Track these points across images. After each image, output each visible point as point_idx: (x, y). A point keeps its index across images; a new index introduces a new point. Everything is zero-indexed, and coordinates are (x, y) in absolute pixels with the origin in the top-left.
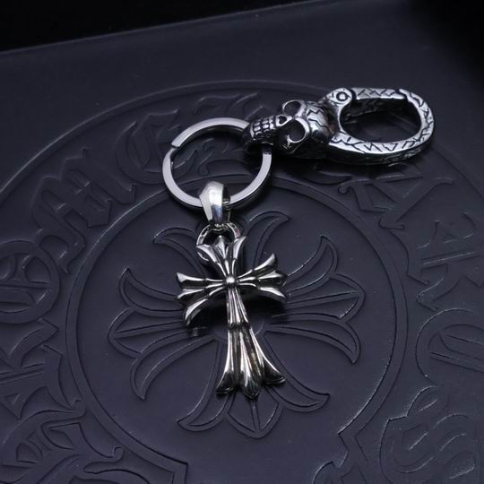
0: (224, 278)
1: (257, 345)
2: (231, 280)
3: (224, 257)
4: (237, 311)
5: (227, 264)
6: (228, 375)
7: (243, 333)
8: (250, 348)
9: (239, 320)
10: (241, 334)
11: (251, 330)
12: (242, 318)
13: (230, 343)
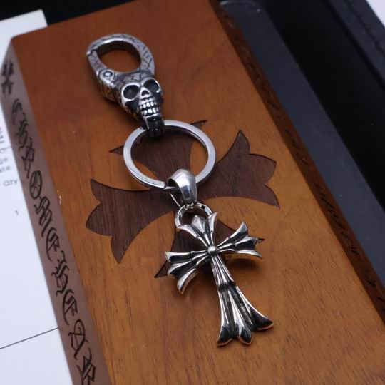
0: (206, 248)
1: (244, 299)
2: (212, 249)
3: (203, 231)
4: (222, 274)
5: (206, 236)
6: (225, 328)
7: (231, 292)
8: (239, 302)
9: (225, 281)
10: (229, 292)
11: (237, 288)
12: (228, 279)
13: (221, 301)
